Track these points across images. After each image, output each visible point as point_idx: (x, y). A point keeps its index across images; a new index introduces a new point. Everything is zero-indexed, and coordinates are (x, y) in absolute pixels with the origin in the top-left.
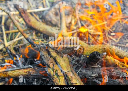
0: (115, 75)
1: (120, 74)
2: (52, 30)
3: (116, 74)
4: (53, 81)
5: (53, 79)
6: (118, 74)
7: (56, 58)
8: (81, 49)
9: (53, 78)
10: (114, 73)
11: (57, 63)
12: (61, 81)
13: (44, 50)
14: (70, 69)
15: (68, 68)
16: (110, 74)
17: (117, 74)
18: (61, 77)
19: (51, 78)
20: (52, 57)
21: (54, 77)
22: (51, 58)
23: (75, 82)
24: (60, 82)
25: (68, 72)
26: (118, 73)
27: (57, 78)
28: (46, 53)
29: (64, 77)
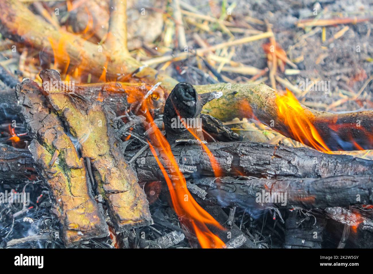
0: (252, 168)
1: (266, 164)
2: (79, 44)
3: (255, 165)
4: (49, 183)
5: (49, 178)
6: (262, 162)
7: (67, 115)
8: (158, 95)
9: (50, 175)
10: (249, 160)
11: (67, 128)
12: (73, 183)
13: (31, 92)
14: (105, 149)
15: (102, 145)
16: (236, 164)
17: (258, 165)
18: (74, 172)
19: (43, 174)
20: (55, 111)
21: (53, 169)
22: (52, 114)
23: (117, 189)
24: (70, 187)
25: (99, 158)
26: (260, 160)
27: (62, 174)
28: (37, 100)
29: (84, 173)
